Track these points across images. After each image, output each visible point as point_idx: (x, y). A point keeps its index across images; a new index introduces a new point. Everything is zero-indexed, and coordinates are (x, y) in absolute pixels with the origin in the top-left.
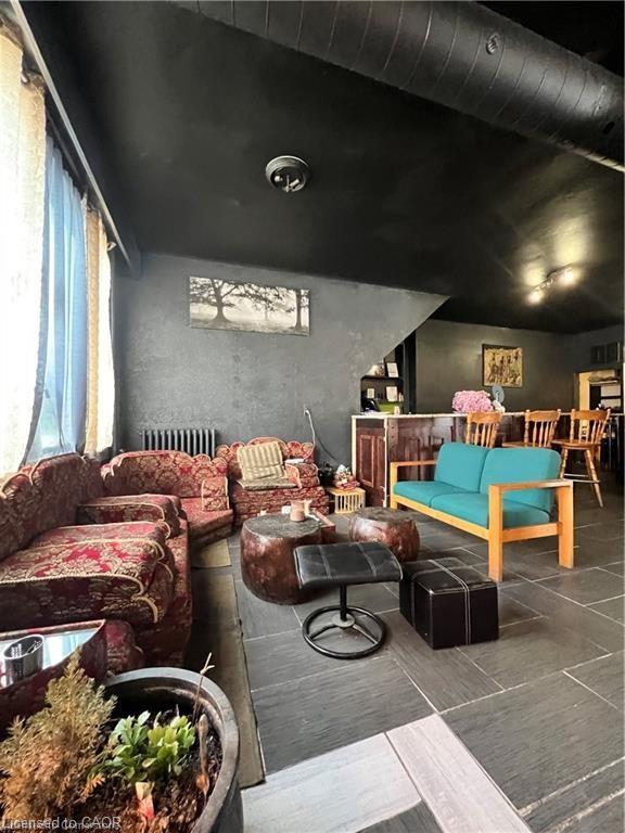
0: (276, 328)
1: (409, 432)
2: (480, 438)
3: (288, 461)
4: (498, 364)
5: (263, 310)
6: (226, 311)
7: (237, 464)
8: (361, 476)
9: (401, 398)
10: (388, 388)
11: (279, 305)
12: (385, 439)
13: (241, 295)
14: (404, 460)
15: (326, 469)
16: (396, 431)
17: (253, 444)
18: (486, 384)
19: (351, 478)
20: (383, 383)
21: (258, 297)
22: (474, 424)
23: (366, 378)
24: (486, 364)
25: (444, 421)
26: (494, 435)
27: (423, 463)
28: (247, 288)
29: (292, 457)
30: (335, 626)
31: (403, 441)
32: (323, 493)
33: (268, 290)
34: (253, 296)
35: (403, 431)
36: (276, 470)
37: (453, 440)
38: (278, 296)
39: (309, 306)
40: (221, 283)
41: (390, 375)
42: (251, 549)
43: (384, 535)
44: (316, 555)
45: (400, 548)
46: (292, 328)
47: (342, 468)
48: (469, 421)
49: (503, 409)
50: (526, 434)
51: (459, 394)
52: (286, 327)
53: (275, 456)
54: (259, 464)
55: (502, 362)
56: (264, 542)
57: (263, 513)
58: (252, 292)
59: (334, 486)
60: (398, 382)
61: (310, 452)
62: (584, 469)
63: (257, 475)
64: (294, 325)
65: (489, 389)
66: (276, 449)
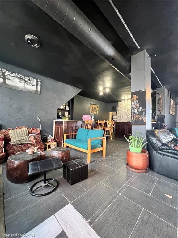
0: (28, 90)
1: (70, 125)
2: (88, 127)
3: (30, 135)
4: (93, 109)
5: (23, 83)
6: (7, 81)
7: (9, 136)
8: (56, 138)
9: (69, 116)
10: (66, 113)
11: (30, 83)
12: (63, 127)
13: (14, 76)
14: (68, 133)
15: (45, 137)
16: (66, 125)
17: (17, 129)
18: (91, 113)
19: (53, 139)
20: (64, 111)
21: (22, 79)
22: (86, 123)
23: (59, 109)
24: (91, 108)
25: (79, 122)
26: (91, 126)
27: (73, 134)
28: (17, 75)
29: (32, 133)
30: (42, 186)
31: (68, 128)
32: (43, 144)
33: (26, 77)
34: (19, 78)
35: (68, 125)
36: (26, 138)
37: (82, 128)
38: (29, 80)
39: (41, 85)
40: (5, 70)
41: (66, 109)
42: (11, 166)
43: (60, 155)
44: (36, 164)
45: (65, 158)
46: (34, 91)
47: (50, 136)
48: (85, 123)
49: (94, 120)
50: (98, 126)
51: (84, 115)
52: (32, 90)
53: (26, 133)
54: (19, 136)
55: (94, 108)
56: (16, 163)
57: (18, 153)
58: (19, 76)
59: (47, 142)
60: (68, 111)
61: (39, 131)
62: (109, 134)
63: (17, 140)
64: (35, 90)
65: (91, 115)
66: (26, 131)
